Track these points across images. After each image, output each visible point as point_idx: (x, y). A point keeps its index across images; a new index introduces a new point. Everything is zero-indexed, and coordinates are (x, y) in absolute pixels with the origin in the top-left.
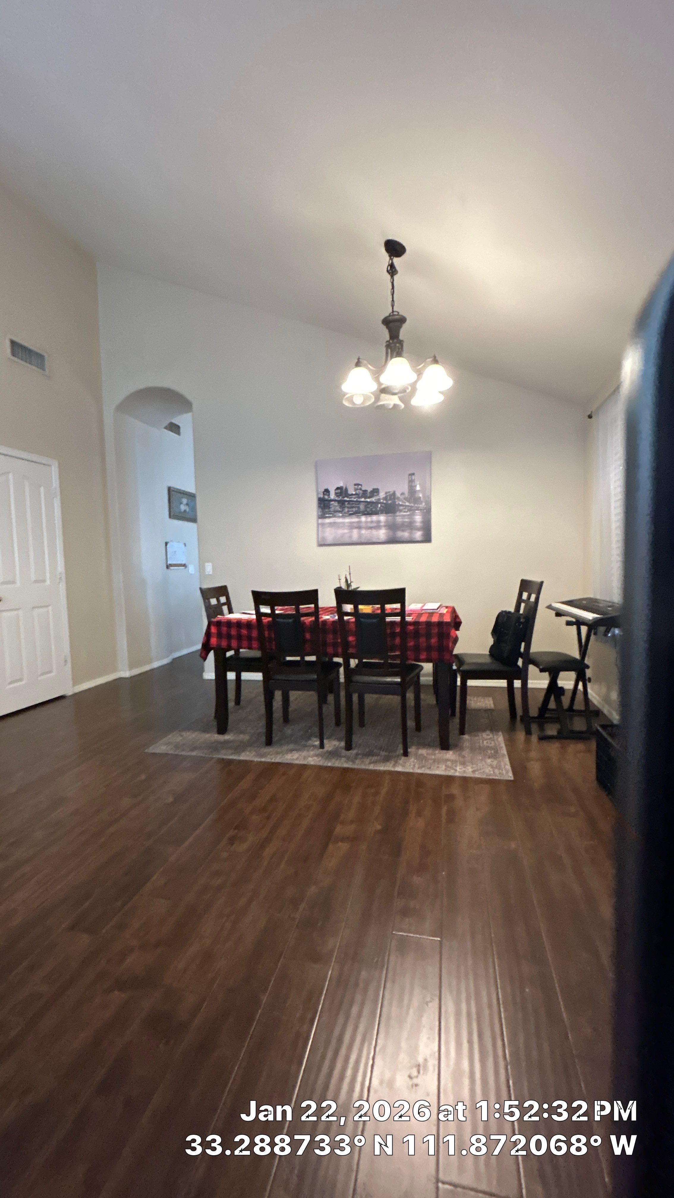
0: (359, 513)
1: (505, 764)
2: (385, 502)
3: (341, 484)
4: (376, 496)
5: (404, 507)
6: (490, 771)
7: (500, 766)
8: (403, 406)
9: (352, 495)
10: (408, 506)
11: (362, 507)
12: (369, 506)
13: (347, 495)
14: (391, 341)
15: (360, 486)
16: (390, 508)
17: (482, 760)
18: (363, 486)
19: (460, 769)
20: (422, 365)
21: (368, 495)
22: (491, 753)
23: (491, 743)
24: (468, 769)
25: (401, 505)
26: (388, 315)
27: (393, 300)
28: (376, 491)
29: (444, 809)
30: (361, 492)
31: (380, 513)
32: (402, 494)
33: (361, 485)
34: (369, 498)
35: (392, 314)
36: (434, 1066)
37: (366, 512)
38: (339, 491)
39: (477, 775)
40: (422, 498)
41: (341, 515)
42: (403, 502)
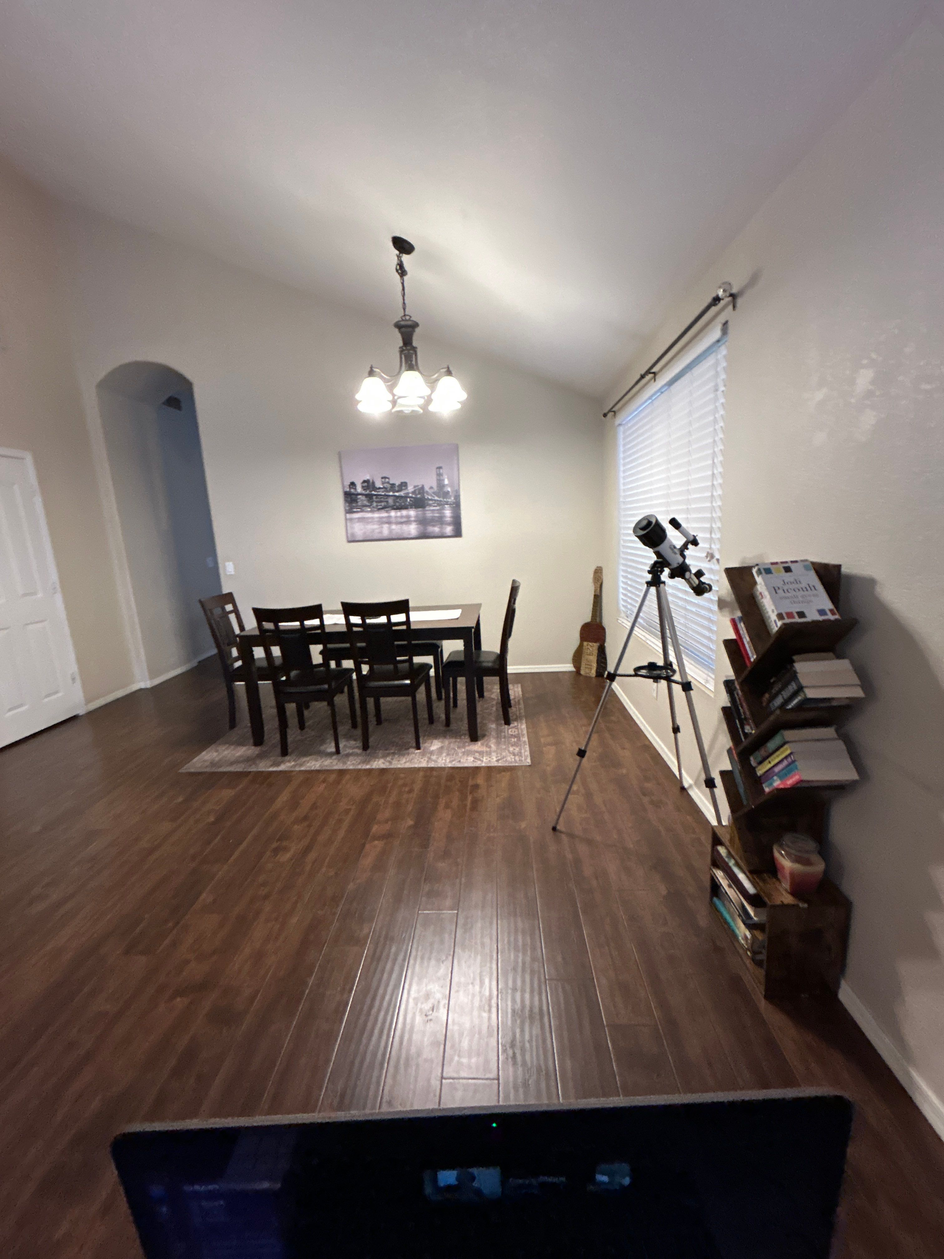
0: (388, 508)
1: (525, 751)
2: (414, 496)
3: (367, 477)
4: (404, 489)
5: (434, 502)
6: (511, 759)
7: (521, 753)
8: (421, 411)
9: (380, 488)
10: (438, 500)
11: (391, 501)
12: (398, 500)
13: (375, 489)
14: (404, 348)
15: (387, 480)
16: (419, 503)
17: (505, 749)
18: (391, 479)
19: (486, 759)
20: (436, 376)
21: (397, 489)
22: (514, 741)
23: (515, 732)
24: (493, 759)
25: (431, 500)
26: (401, 319)
27: (404, 303)
28: (404, 485)
29: (470, 798)
30: (389, 486)
31: (409, 507)
32: (431, 488)
33: (388, 478)
34: (398, 491)
35: (404, 318)
36: (444, 1005)
37: (395, 507)
38: (366, 484)
39: (500, 765)
40: (451, 494)
41: (369, 509)
42: (431, 495)
